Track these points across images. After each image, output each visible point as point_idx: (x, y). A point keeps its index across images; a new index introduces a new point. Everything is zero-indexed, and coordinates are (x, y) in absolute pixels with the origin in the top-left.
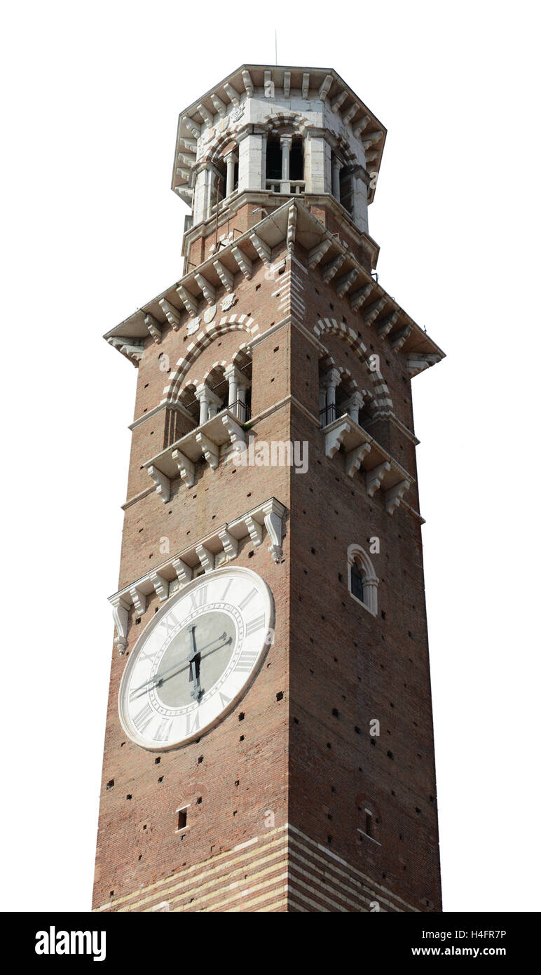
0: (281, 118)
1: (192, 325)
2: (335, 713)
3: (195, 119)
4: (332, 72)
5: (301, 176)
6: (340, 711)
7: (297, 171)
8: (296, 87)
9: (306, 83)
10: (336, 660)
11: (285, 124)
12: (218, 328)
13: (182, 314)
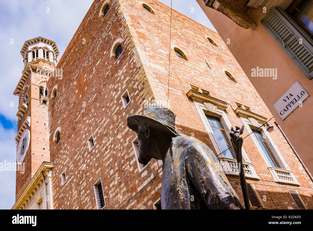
0: (34, 48)
1: (23, 88)
2: (44, 149)
3: (22, 52)
4: (40, 37)
5: (38, 57)
6: (45, 148)
7: (37, 56)
8: (35, 42)
9: (37, 41)
10: (44, 139)
11: (35, 48)
12: (26, 88)
13: (22, 87)
